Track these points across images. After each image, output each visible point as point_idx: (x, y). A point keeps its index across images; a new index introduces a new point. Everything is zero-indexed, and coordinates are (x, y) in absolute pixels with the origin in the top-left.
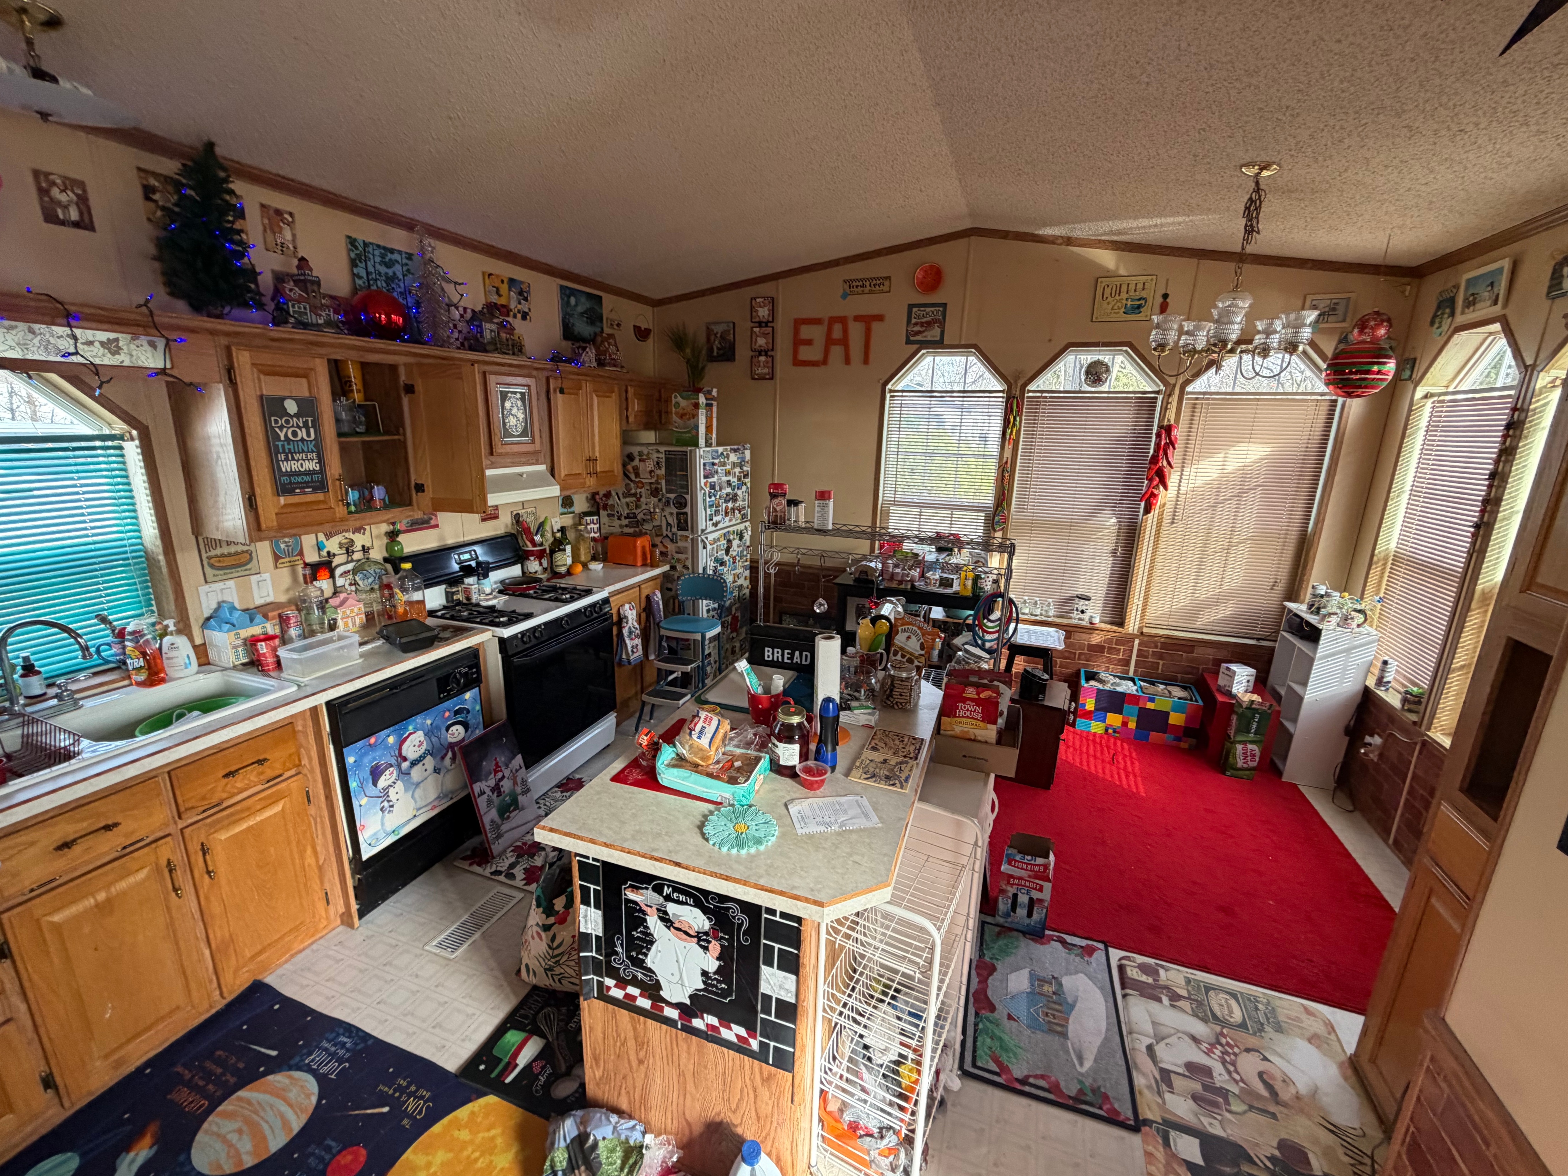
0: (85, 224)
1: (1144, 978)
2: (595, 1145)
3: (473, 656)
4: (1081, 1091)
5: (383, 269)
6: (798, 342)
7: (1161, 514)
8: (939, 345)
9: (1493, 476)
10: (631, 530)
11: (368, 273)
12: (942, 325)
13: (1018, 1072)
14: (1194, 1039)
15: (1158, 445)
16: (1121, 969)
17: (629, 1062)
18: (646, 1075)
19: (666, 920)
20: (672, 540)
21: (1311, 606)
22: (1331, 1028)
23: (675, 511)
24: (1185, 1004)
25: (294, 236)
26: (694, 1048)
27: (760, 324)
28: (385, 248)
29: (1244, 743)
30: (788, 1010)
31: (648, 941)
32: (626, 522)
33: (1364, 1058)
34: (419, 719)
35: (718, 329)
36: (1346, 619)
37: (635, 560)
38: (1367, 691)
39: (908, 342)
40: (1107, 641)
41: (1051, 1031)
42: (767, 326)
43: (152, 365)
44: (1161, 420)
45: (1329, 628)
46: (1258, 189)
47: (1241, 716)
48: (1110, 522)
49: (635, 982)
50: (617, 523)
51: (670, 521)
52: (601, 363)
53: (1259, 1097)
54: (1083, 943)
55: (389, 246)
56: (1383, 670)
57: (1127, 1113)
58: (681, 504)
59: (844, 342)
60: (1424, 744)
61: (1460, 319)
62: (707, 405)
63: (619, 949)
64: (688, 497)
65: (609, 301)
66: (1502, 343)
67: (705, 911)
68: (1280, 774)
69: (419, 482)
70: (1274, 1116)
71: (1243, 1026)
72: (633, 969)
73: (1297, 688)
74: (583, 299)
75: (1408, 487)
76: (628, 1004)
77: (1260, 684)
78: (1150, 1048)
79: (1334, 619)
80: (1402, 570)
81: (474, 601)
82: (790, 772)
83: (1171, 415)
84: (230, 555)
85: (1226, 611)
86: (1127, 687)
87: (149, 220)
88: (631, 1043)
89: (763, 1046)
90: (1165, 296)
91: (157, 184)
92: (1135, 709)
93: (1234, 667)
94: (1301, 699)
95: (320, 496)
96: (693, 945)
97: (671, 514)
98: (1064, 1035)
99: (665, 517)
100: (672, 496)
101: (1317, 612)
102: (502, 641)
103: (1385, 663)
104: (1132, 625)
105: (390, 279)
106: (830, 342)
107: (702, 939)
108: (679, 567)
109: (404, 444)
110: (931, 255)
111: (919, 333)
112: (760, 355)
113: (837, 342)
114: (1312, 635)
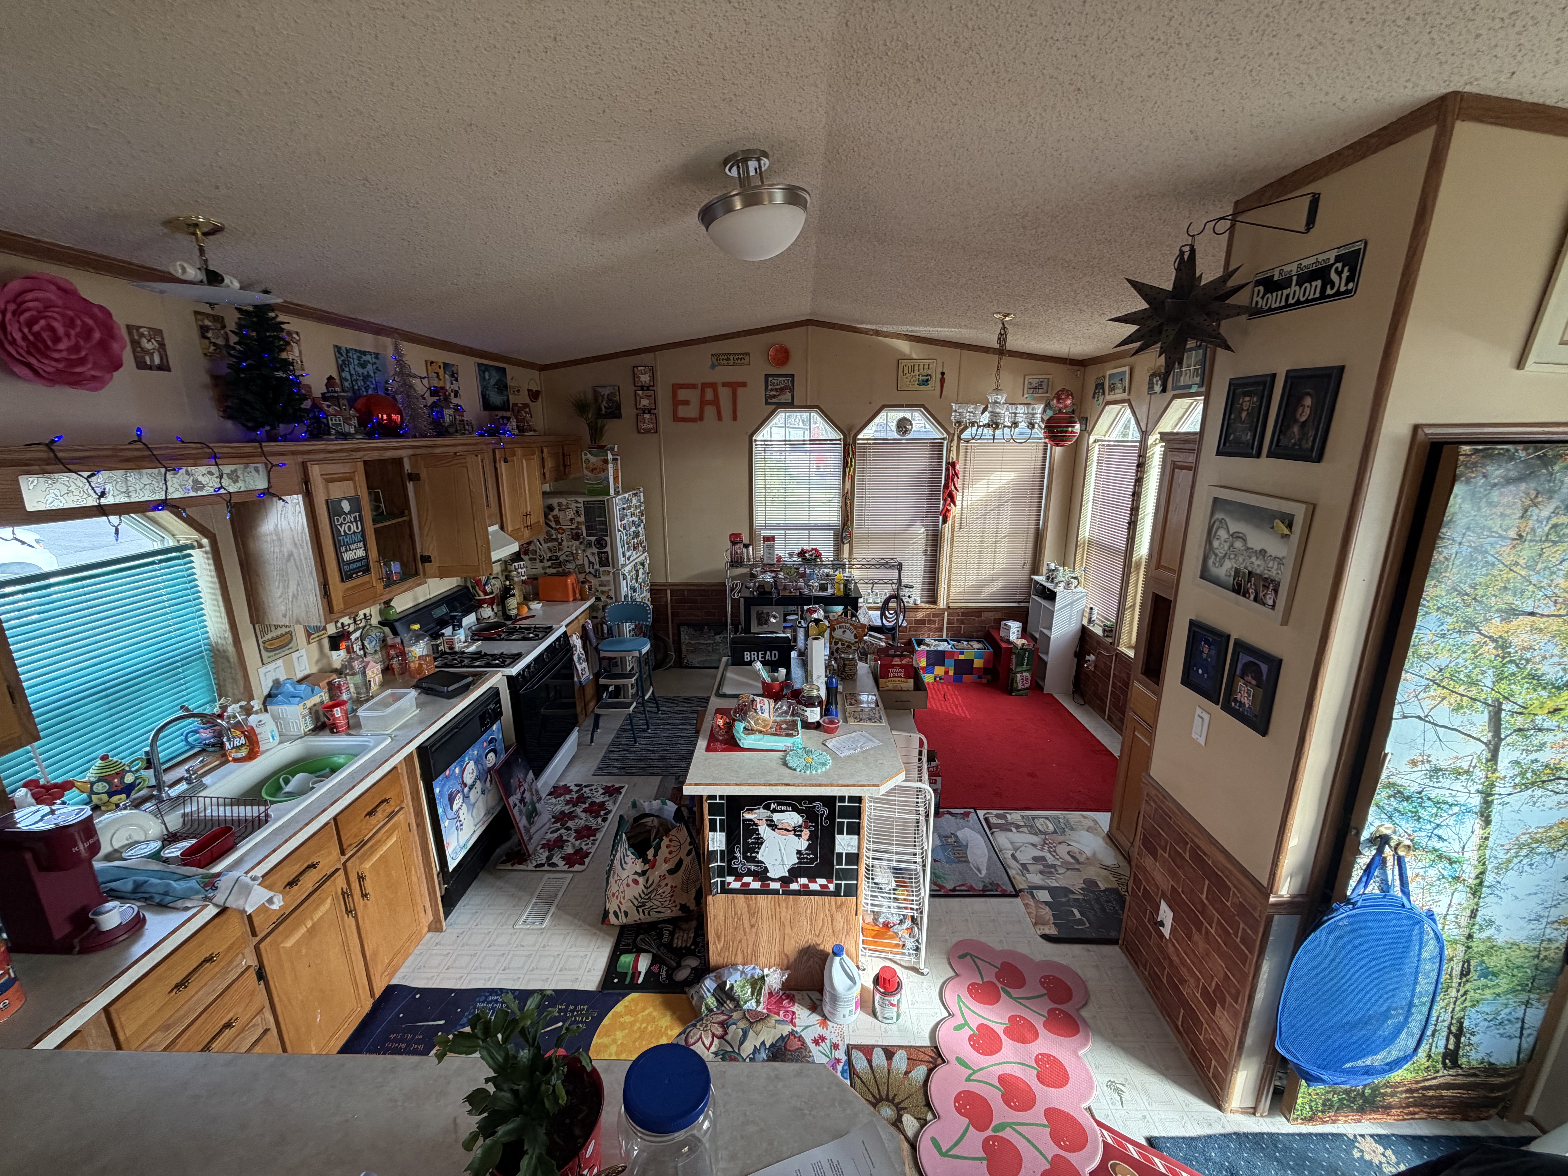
0: (164, 367)
1: (1000, 821)
2: (732, 987)
3: (494, 693)
4: (985, 886)
5: (360, 370)
6: (677, 403)
7: (954, 523)
8: (790, 405)
9: (1134, 494)
10: (553, 571)
11: (351, 375)
12: (792, 390)
13: (949, 886)
14: (1034, 845)
15: (947, 476)
16: (986, 820)
17: (744, 929)
18: (757, 934)
19: (772, 825)
20: (595, 576)
21: (1048, 578)
22: (1095, 821)
23: (596, 551)
24: (1024, 829)
25: (300, 352)
26: (791, 903)
27: (642, 388)
28: (360, 352)
29: (1021, 672)
30: (854, 858)
31: (760, 842)
32: (549, 564)
33: (1114, 831)
34: (470, 751)
35: (606, 392)
36: (1068, 584)
37: (568, 597)
38: (1083, 627)
39: (767, 403)
40: (928, 615)
41: (959, 861)
42: (648, 389)
43: (259, 487)
44: (947, 458)
45: (1060, 590)
46: (1004, 328)
47: (1018, 655)
48: (920, 531)
49: (749, 873)
50: (539, 565)
51: (592, 560)
52: (521, 430)
53: (1070, 863)
54: (962, 811)
55: (363, 349)
56: (1091, 614)
57: (1010, 889)
58: (601, 544)
59: (716, 402)
60: (1117, 654)
61: (1109, 398)
62: (613, 460)
63: (738, 855)
64: (608, 539)
65: (511, 370)
66: (1129, 411)
67: (799, 812)
68: (1042, 689)
69: (426, 554)
70: (1079, 870)
71: (1055, 832)
72: (748, 865)
73: (1046, 631)
74: (494, 373)
75: (1091, 498)
76: (745, 890)
77: (1024, 633)
78: (1013, 856)
79: (1062, 585)
80: (1093, 550)
81: (457, 649)
82: (817, 726)
83: (953, 454)
84: (278, 637)
85: (998, 585)
86: (944, 646)
87: (205, 355)
88: (746, 916)
89: (838, 887)
90: (943, 374)
91: (210, 324)
92: (952, 661)
93: (1009, 623)
94: (1049, 638)
95: (366, 578)
96: (791, 836)
97: (593, 554)
98: (967, 862)
99: (587, 556)
100: (593, 539)
101: (1052, 581)
102: (510, 679)
103: (1091, 609)
104: (942, 603)
105: (366, 378)
106: (703, 403)
107: (797, 831)
108: (603, 598)
109: (410, 523)
110: (781, 337)
111: (774, 396)
112: (644, 413)
113: (710, 403)
114: (1051, 596)
